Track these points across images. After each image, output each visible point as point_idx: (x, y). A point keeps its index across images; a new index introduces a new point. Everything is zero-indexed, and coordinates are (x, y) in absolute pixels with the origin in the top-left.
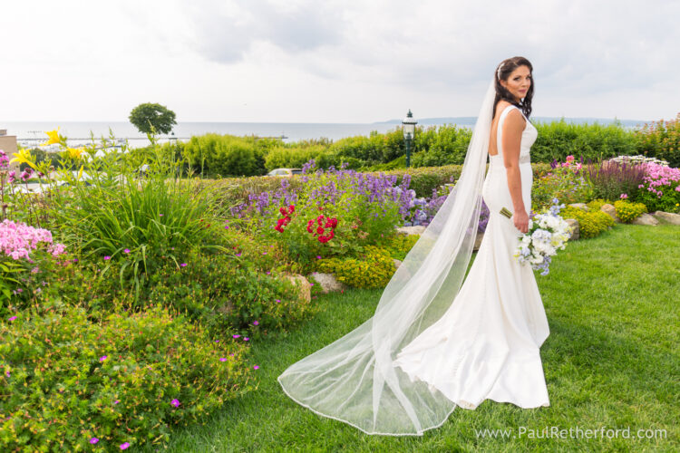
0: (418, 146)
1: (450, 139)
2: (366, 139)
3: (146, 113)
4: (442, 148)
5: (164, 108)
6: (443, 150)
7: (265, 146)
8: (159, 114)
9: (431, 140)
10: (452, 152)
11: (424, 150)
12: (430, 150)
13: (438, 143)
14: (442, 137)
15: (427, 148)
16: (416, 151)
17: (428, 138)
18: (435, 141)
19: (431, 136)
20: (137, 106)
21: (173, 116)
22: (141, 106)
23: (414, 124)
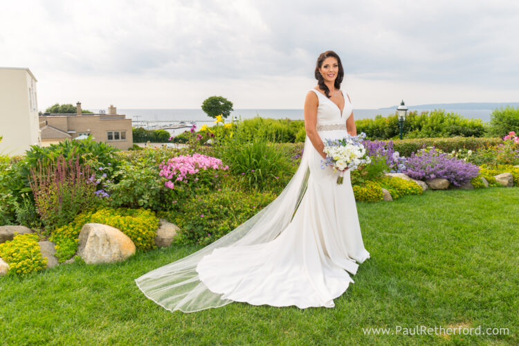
0: (413, 126)
1: (439, 121)
2: (372, 121)
3: (213, 103)
4: (432, 128)
5: (225, 100)
6: (433, 129)
7: (295, 127)
8: (222, 104)
9: (423, 122)
10: (440, 131)
11: (417, 130)
12: (422, 130)
13: (429, 124)
14: (432, 119)
15: (420, 128)
16: (411, 130)
17: (421, 121)
18: (426, 123)
19: (423, 119)
20: (207, 98)
21: (231, 105)
22: (210, 98)
23: (406, 110)
